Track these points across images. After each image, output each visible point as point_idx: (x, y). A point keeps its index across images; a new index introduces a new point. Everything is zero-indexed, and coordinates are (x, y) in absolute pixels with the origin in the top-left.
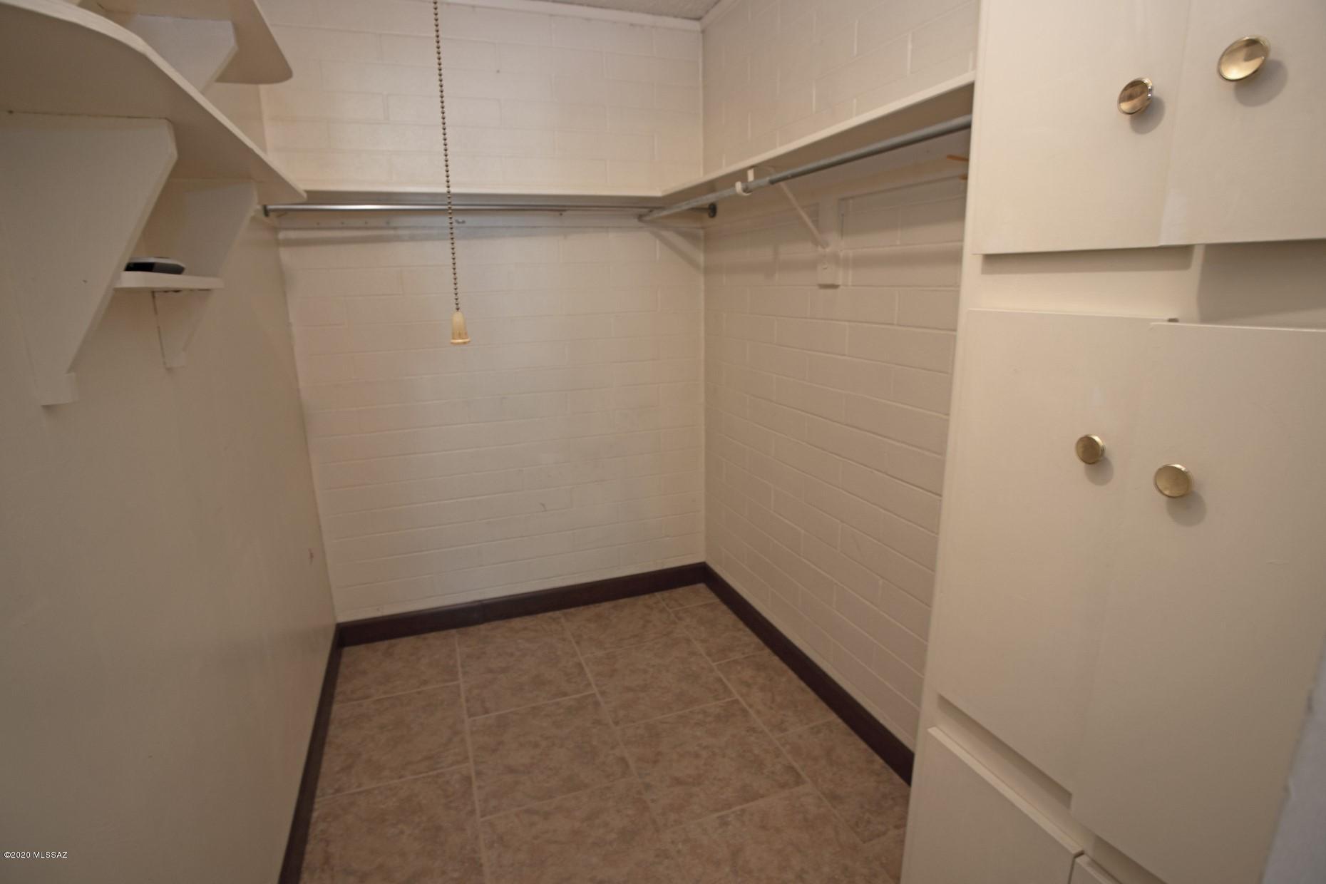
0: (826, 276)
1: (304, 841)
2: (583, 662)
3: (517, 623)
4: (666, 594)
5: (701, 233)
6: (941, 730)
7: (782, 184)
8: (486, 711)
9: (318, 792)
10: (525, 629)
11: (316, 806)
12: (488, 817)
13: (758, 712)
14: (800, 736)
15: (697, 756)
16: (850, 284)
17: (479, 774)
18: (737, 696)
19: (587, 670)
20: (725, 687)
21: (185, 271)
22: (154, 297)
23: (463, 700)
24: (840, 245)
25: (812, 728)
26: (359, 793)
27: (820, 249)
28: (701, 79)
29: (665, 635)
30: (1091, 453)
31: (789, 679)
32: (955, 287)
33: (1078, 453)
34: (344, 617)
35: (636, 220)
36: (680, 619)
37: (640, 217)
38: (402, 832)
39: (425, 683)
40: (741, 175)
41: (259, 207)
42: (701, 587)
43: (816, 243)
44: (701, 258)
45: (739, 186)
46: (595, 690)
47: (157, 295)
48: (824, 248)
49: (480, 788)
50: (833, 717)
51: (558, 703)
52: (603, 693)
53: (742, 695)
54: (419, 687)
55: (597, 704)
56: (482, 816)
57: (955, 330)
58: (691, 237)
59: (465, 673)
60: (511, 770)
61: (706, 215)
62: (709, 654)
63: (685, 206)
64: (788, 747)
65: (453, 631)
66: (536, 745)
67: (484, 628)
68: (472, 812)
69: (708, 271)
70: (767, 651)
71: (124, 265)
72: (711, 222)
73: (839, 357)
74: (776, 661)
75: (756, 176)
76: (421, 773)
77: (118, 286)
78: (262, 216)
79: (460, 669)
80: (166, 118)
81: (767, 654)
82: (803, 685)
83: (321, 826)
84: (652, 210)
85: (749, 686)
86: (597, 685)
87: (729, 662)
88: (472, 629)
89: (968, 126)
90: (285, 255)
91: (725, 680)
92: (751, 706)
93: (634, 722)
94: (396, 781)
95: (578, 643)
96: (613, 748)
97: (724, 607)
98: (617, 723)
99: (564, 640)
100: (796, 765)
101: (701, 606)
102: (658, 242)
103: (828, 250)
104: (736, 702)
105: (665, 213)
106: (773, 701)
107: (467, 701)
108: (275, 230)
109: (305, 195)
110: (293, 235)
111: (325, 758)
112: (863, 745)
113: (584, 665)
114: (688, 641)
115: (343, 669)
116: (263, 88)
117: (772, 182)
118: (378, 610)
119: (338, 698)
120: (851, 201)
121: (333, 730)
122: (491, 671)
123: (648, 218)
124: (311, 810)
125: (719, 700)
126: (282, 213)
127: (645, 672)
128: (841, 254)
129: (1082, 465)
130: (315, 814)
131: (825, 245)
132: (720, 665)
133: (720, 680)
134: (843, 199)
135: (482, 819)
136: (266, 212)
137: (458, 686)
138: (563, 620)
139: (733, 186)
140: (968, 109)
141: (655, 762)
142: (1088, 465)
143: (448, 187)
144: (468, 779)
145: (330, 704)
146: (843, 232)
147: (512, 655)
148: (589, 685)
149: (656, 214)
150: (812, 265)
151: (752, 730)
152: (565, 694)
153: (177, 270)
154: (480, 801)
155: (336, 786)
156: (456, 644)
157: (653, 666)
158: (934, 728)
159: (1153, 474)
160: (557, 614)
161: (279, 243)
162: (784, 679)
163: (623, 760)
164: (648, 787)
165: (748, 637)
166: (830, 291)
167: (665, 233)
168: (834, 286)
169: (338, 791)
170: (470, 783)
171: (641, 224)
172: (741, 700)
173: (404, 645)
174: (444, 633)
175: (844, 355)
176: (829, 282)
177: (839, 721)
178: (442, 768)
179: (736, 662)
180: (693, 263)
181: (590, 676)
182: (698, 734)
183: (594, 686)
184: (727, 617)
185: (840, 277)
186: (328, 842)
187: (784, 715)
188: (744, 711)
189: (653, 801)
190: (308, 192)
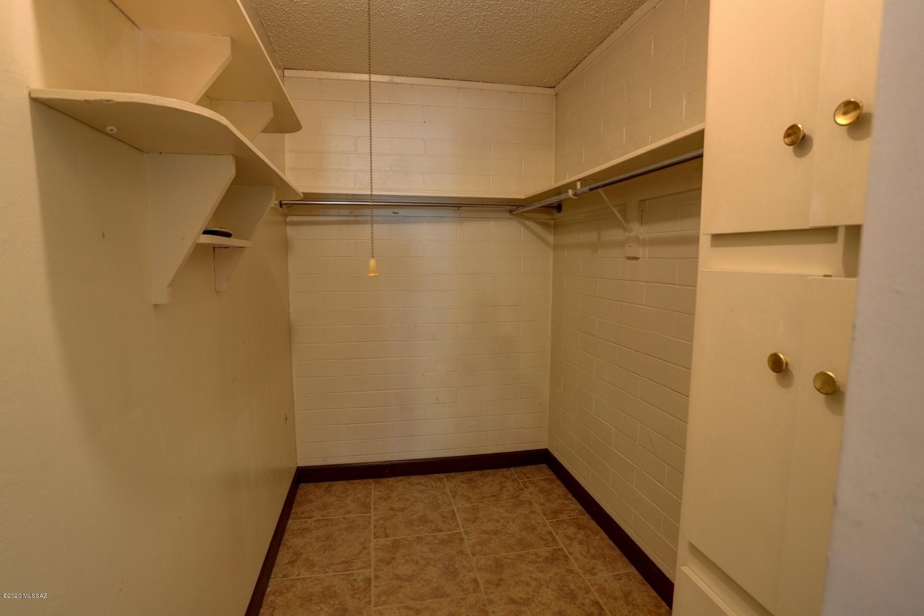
0: (631, 251)
1: (260, 606)
2: (455, 510)
3: (414, 479)
4: (519, 469)
5: (552, 222)
6: (691, 569)
7: (600, 190)
8: (387, 536)
9: (272, 576)
10: (419, 483)
11: (270, 584)
12: (379, 608)
13: (576, 559)
14: (606, 581)
15: (528, 584)
16: (647, 257)
17: (377, 577)
18: (562, 546)
19: (457, 515)
20: (554, 539)
21: (233, 236)
22: (214, 250)
23: (372, 527)
24: (641, 231)
25: (615, 576)
26: (298, 579)
27: (627, 234)
28: (554, 124)
29: (514, 497)
30: (777, 365)
31: (601, 539)
32: (695, 259)
33: (769, 365)
34: (302, 463)
35: (508, 214)
36: (526, 487)
37: (511, 212)
38: (321, 609)
39: (349, 512)
40: (572, 185)
41: (277, 202)
42: (544, 466)
43: (624, 229)
44: (551, 238)
45: (570, 192)
46: (462, 530)
47: (216, 249)
48: (629, 232)
49: (376, 586)
50: (632, 570)
51: (435, 536)
52: (467, 533)
53: (565, 545)
54: (344, 515)
55: (462, 539)
56: (375, 606)
57: (696, 286)
58: (545, 225)
59: (376, 509)
60: (398, 577)
61: (555, 211)
62: (545, 514)
63: (538, 205)
64: (596, 587)
65: (371, 480)
66: (417, 563)
67: (391, 481)
68: (369, 602)
69: (556, 247)
70: (587, 516)
71: (202, 231)
72: (557, 215)
73: (639, 306)
74: (593, 524)
75: (582, 186)
76: (339, 572)
77: (198, 242)
78: (278, 207)
79: (372, 506)
80: (233, 155)
81: (586, 518)
82: (612, 543)
83: (272, 598)
84: (518, 207)
85: (570, 538)
86: (463, 527)
87: (558, 521)
88: (384, 480)
89: (701, 156)
90: (290, 230)
91: (554, 533)
92: (571, 554)
93: (486, 555)
94: (322, 575)
95: (453, 497)
96: (469, 571)
97: (559, 482)
98: (474, 554)
99: (444, 493)
100: (601, 602)
101: (543, 480)
102: (522, 228)
103: (632, 234)
104: (561, 550)
105: (526, 209)
106: (588, 552)
107: (375, 527)
108: (286, 215)
109: (302, 195)
110: (295, 219)
111: (280, 553)
112: (654, 594)
113: (456, 512)
114: (530, 503)
115: (298, 498)
116: (287, 135)
117: (591, 190)
118: (324, 460)
119: (292, 516)
120: (648, 202)
121: (286, 536)
122: (392, 509)
123: (515, 213)
124: (266, 586)
125: (548, 547)
126: (290, 205)
127: (498, 521)
128: (641, 237)
129: (774, 374)
130: (269, 590)
131: (630, 231)
132: (552, 522)
133: (550, 533)
134: (642, 201)
135: (375, 608)
136: (281, 205)
137: (370, 517)
138: (445, 480)
139: (567, 192)
140: (701, 145)
141: (498, 585)
142: (777, 374)
143: (372, 191)
144: (368, 580)
145: (287, 519)
146: (642, 222)
147: (408, 500)
148: (458, 526)
149: (521, 210)
150: (621, 244)
151: (571, 571)
152: (441, 531)
153: (228, 235)
154: (375, 595)
155: (284, 573)
156: (373, 489)
157: (504, 518)
158: (686, 567)
159: (812, 378)
160: (442, 475)
161: (286, 223)
162: (598, 538)
163: (475, 581)
164: (491, 602)
165: (575, 506)
166: (634, 262)
167: (528, 223)
168: (637, 258)
169: (284, 576)
170: (370, 583)
171: (511, 216)
172: (564, 548)
173: (338, 486)
174: (365, 481)
175: (642, 305)
176: (632, 255)
177: (637, 572)
178: (353, 570)
179: (563, 521)
180: (546, 242)
181: (459, 520)
182: (531, 569)
183: (461, 527)
184: (559, 489)
185: (640, 252)
186: (274, 609)
187: (595, 563)
188: (566, 557)
189: (493, 612)
190: (304, 193)
